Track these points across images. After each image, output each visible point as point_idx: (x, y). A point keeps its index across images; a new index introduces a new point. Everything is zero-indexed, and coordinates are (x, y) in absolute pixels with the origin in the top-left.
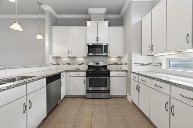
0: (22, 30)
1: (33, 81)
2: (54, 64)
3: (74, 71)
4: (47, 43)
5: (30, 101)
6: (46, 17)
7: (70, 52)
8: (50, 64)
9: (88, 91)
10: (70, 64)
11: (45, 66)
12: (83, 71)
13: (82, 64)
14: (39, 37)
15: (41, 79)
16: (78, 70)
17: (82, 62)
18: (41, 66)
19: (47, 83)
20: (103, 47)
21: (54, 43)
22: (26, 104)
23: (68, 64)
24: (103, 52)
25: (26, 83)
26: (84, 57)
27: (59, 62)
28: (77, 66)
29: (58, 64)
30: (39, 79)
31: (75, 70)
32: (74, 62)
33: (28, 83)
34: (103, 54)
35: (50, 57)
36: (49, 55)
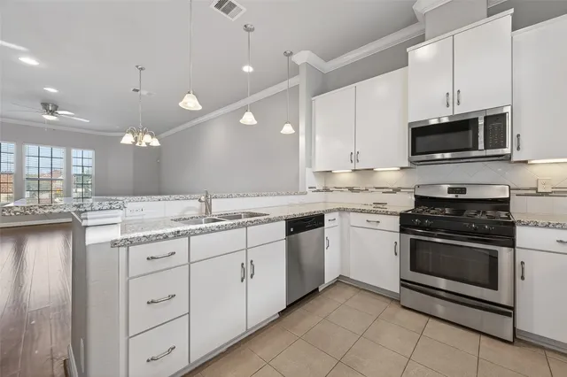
0: (255, 122)
1: (257, 224)
2: (318, 191)
3: (362, 211)
4: (302, 140)
5: (252, 261)
6: (301, 80)
7: (354, 157)
8: (308, 190)
9: (405, 283)
10: (358, 191)
11: (296, 193)
12: (391, 214)
13: (396, 190)
14: (288, 129)
15: (273, 221)
16: (379, 209)
17: (396, 186)
18: (288, 194)
19: (288, 233)
20: (481, 122)
21: (317, 138)
22: (245, 266)
23: (351, 189)
24: (481, 146)
25: (245, 225)
26: (402, 168)
27: (330, 186)
28: (379, 197)
29: (326, 190)
30: (270, 221)
31: (371, 208)
32: (368, 186)
33: (250, 225)
34: (483, 153)
35: (309, 172)
36: (307, 169)
